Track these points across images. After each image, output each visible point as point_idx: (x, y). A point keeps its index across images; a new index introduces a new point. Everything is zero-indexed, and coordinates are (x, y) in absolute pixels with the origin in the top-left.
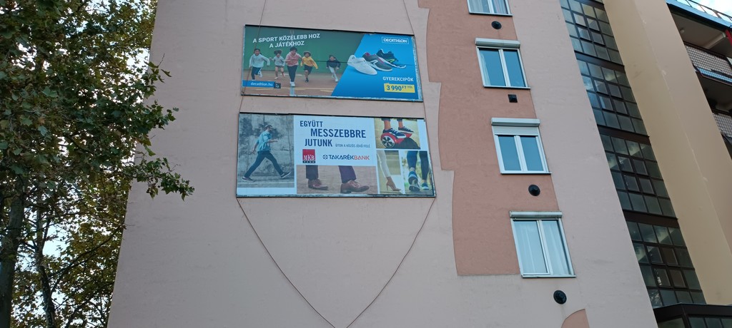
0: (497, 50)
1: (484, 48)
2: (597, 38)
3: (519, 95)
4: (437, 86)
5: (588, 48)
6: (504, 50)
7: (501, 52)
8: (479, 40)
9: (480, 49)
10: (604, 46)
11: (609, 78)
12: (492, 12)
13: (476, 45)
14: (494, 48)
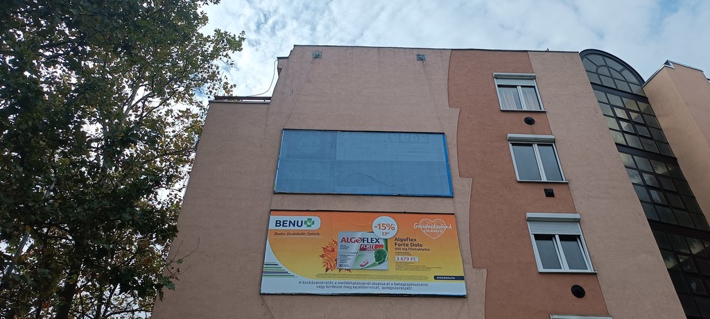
0: (531, 145)
1: (517, 143)
2: (642, 131)
3: (556, 190)
4: (467, 182)
5: (631, 141)
6: (538, 145)
7: (535, 146)
8: (509, 135)
9: (513, 144)
10: (651, 138)
11: (660, 170)
12: (525, 108)
13: (509, 140)
14: (528, 143)
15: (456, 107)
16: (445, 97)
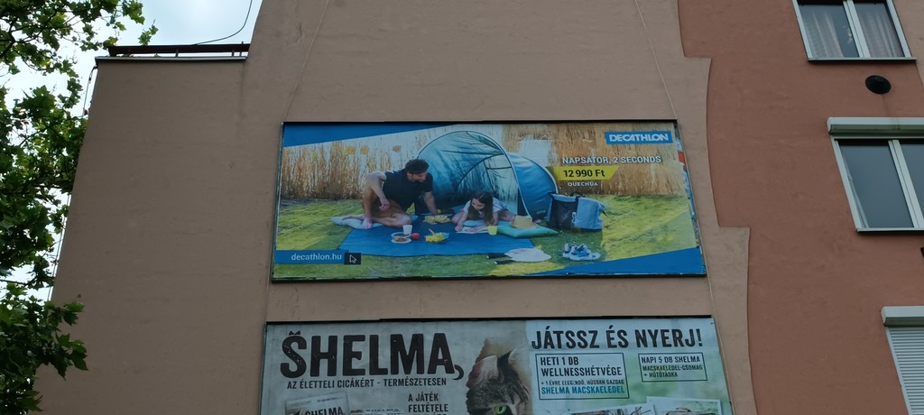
0: (884, 143)
1: (850, 139)
4: (739, 237)
6: (902, 142)
7: (896, 147)
8: (833, 121)
9: (842, 143)
12: (865, 54)
13: (831, 133)
14: (877, 139)
15: (702, 56)
16: (674, 33)
